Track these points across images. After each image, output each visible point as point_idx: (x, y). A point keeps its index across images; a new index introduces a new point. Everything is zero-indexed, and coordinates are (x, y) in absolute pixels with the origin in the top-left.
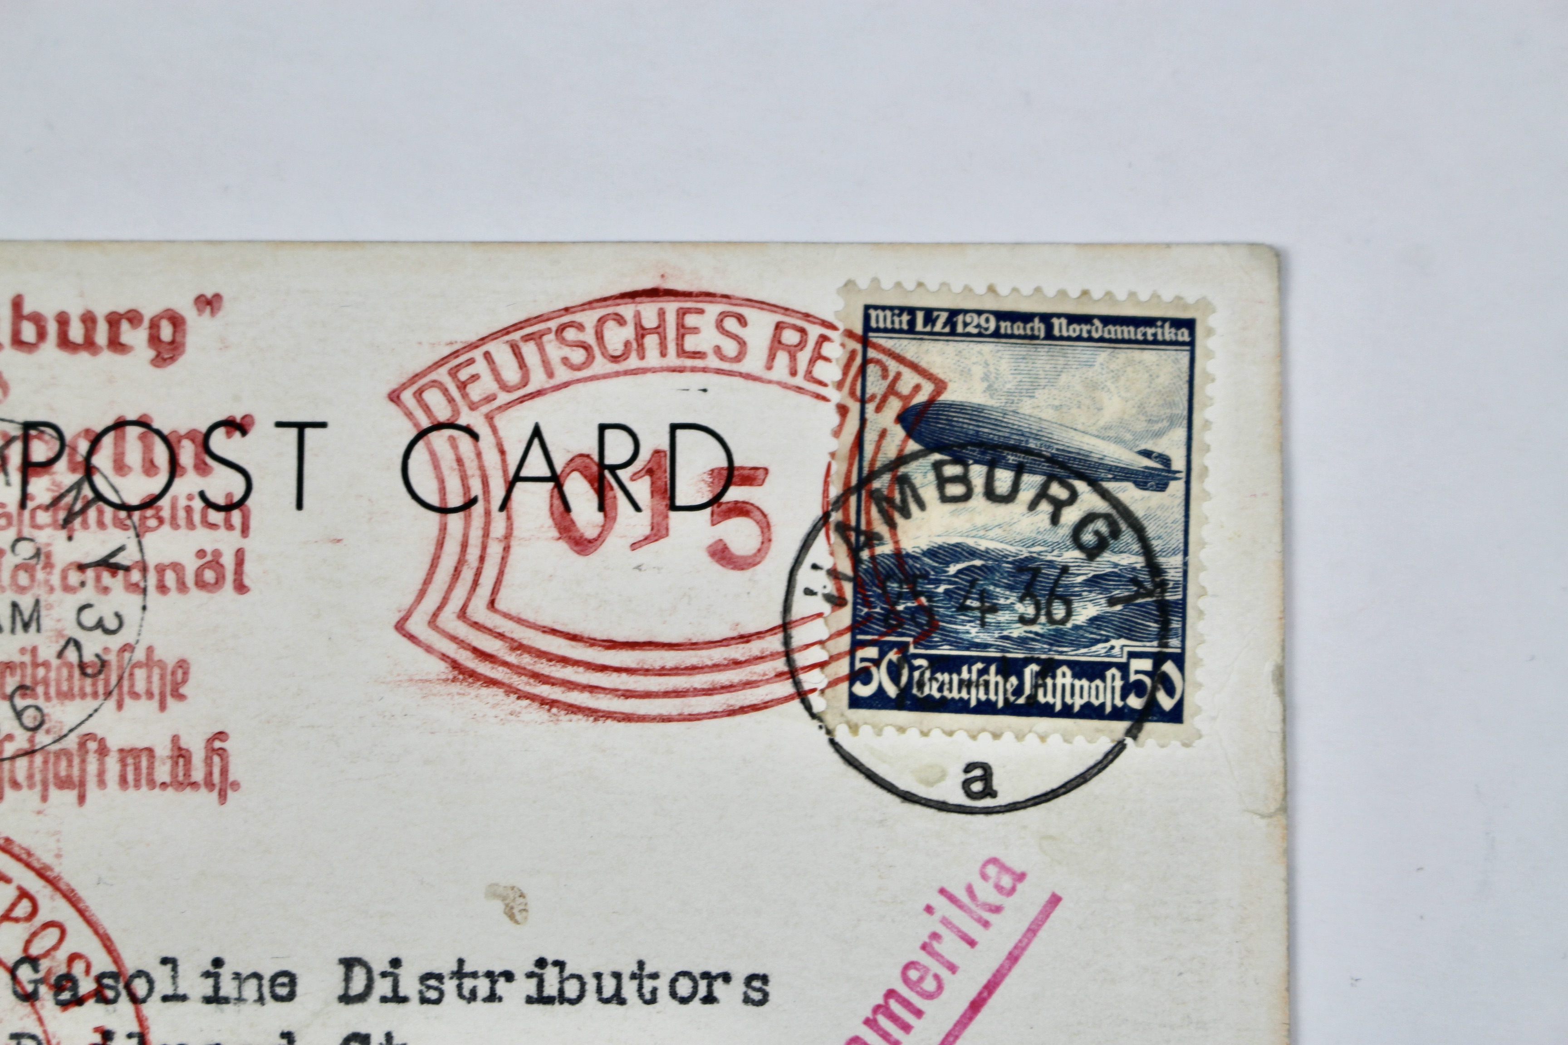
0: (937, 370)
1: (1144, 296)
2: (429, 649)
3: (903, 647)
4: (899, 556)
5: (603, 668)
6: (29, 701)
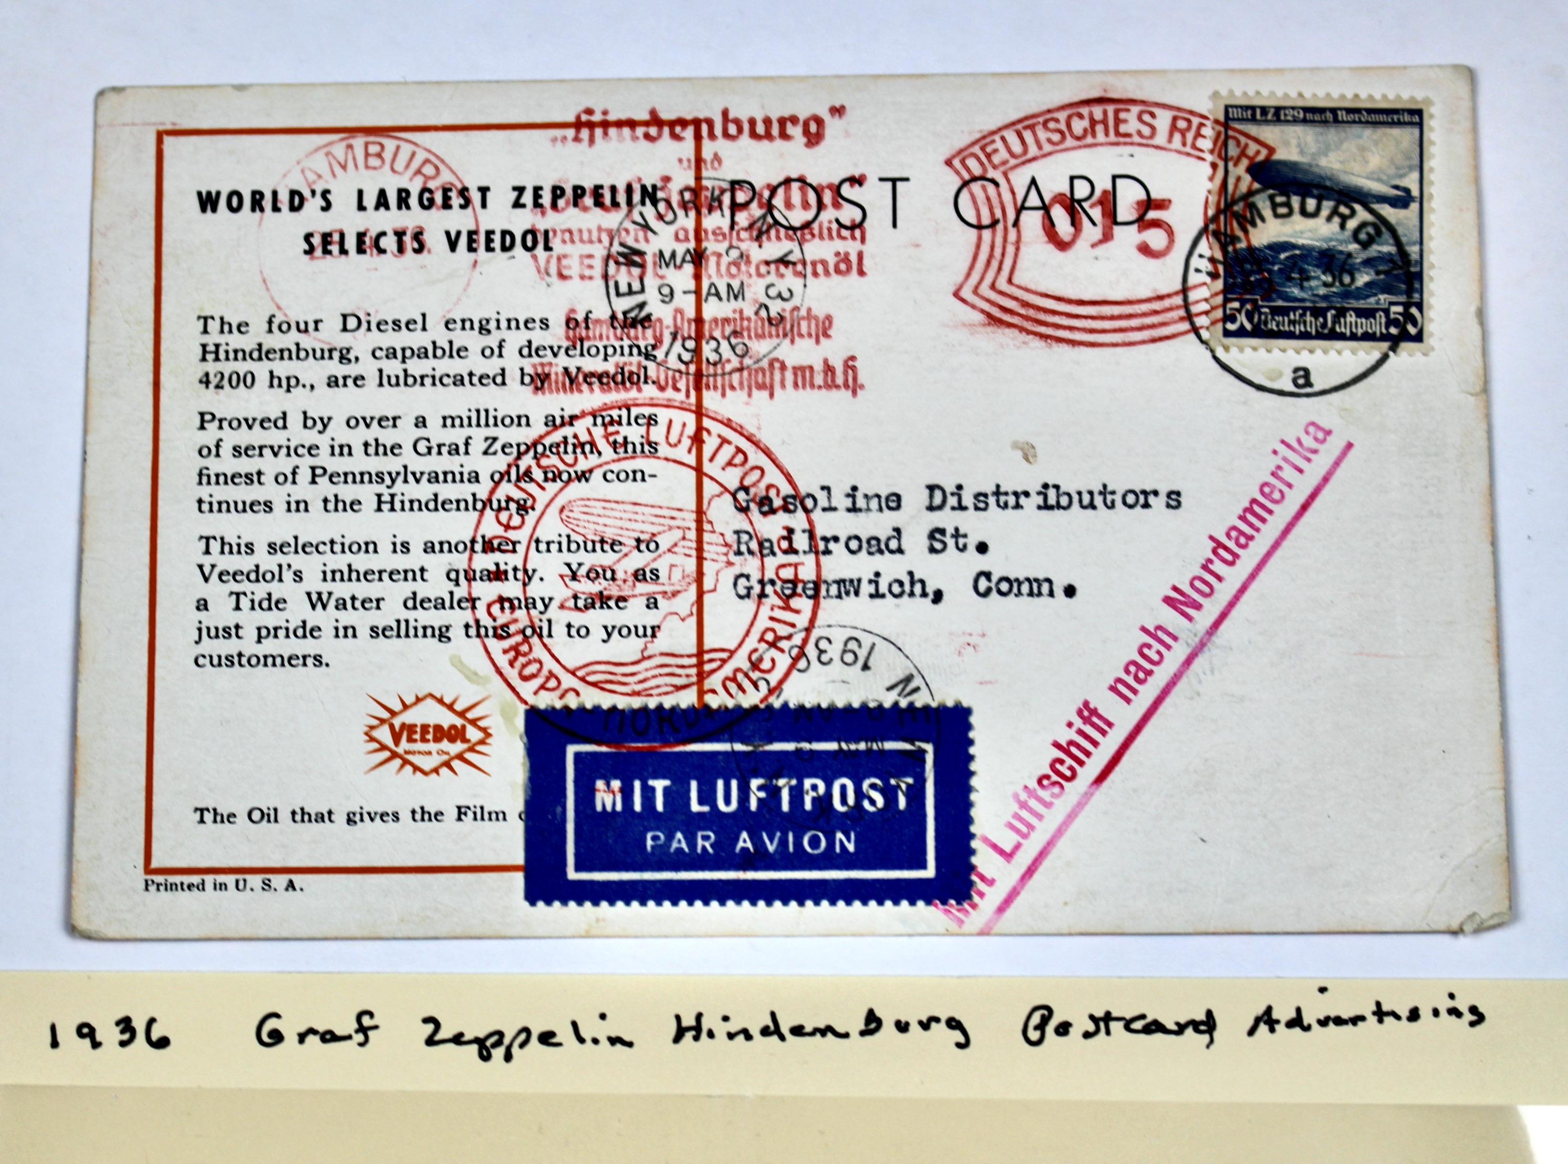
0: (1270, 142)
1: (1391, 96)
2: (973, 307)
3: (1254, 302)
4: (1251, 249)
5: (1077, 317)
6: (739, 340)
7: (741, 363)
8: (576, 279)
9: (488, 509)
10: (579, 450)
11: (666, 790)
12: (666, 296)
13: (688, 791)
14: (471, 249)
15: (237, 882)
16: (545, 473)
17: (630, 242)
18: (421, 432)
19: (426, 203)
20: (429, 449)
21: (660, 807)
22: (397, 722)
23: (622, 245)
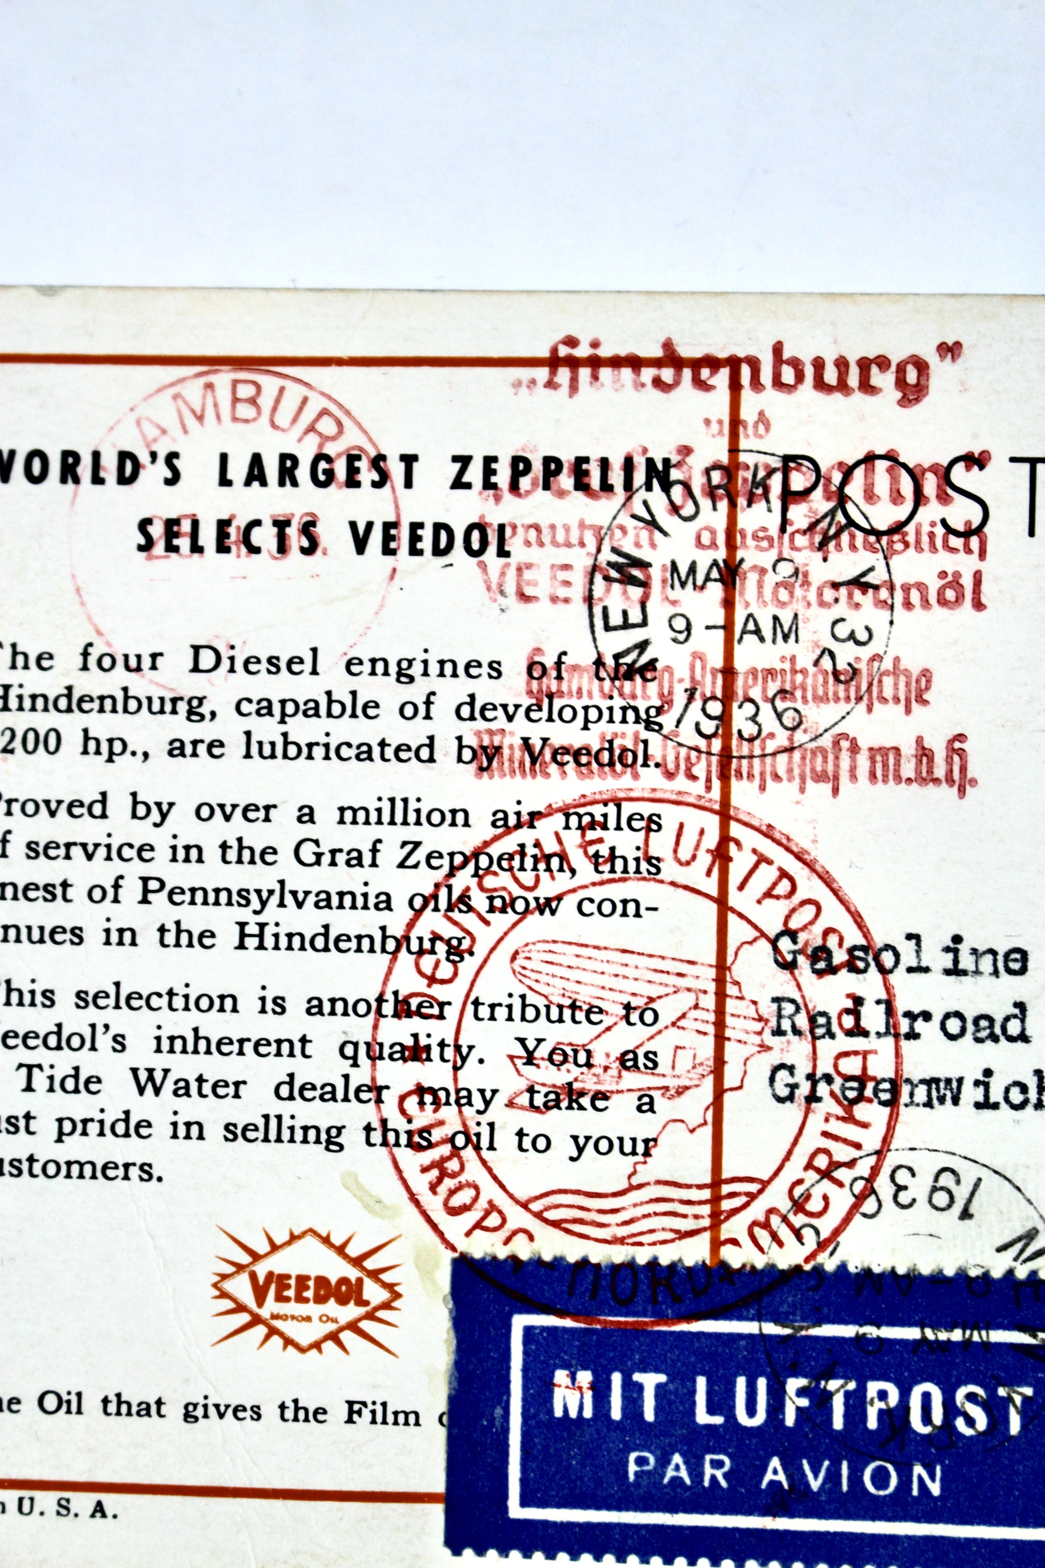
6: (788, 704)
7: (791, 739)
8: (545, 602)
9: (404, 949)
10: (542, 866)
11: (659, 1387)
12: (680, 632)
13: (694, 1392)
14: (388, 551)
15: (21, 1500)
16: (491, 899)
17: (628, 547)
18: (307, 831)
19: (322, 478)
20: (319, 856)
21: (649, 1415)
22: (261, 1270)
23: (615, 550)
